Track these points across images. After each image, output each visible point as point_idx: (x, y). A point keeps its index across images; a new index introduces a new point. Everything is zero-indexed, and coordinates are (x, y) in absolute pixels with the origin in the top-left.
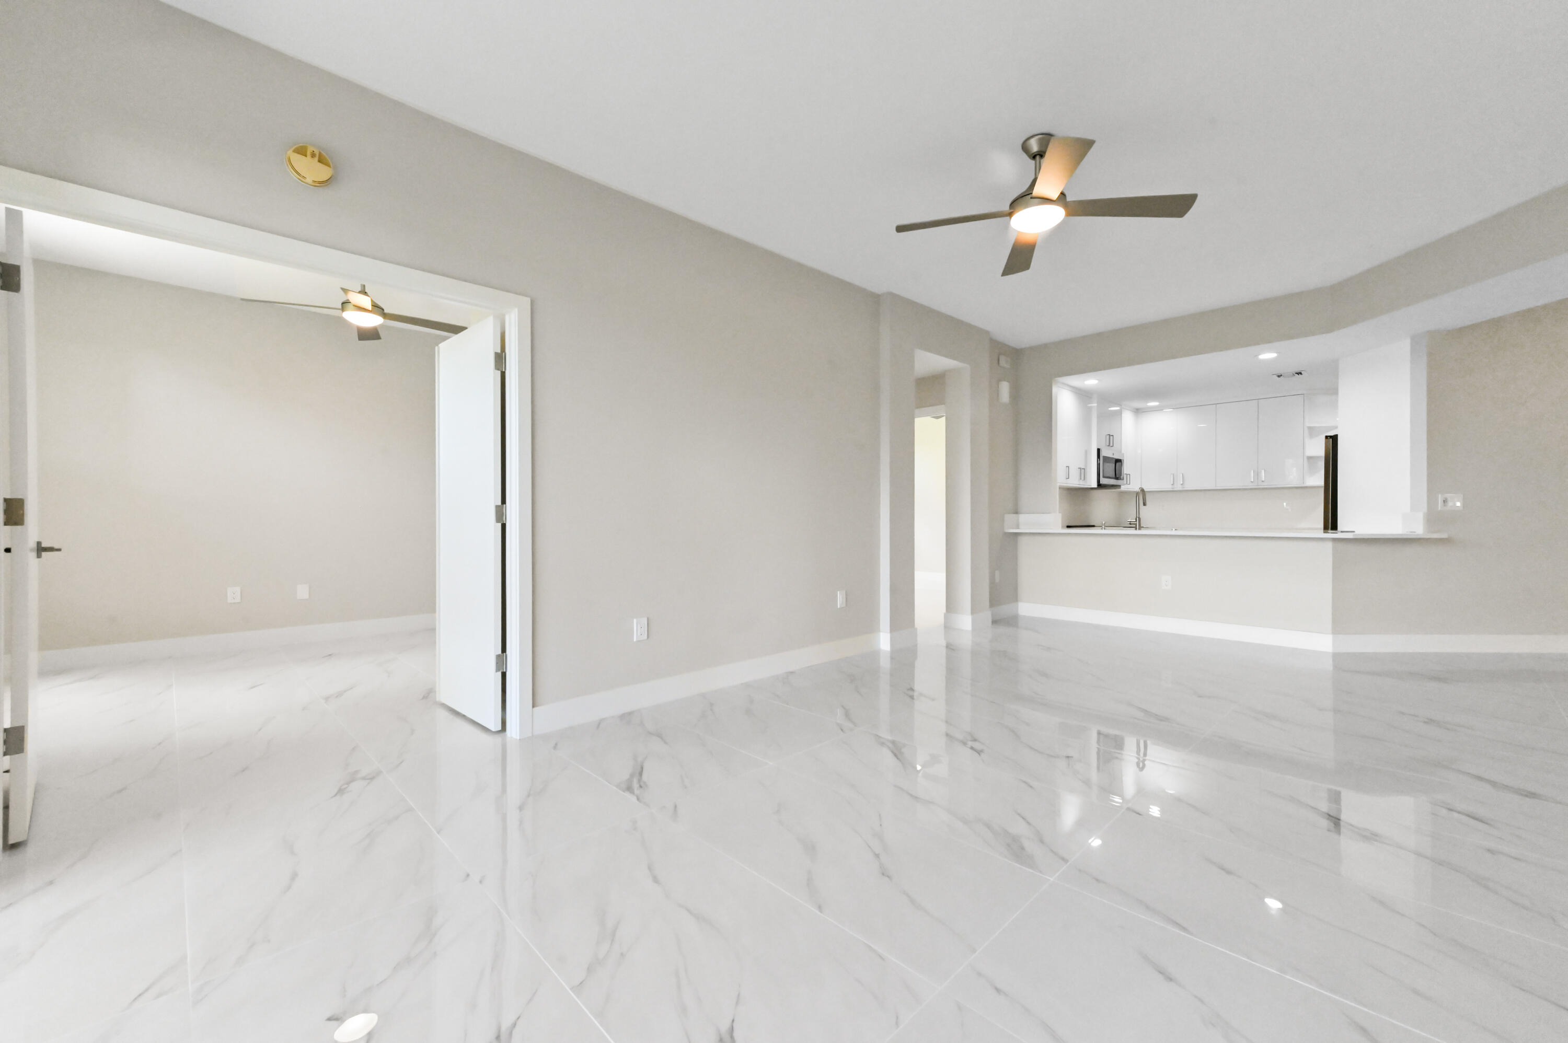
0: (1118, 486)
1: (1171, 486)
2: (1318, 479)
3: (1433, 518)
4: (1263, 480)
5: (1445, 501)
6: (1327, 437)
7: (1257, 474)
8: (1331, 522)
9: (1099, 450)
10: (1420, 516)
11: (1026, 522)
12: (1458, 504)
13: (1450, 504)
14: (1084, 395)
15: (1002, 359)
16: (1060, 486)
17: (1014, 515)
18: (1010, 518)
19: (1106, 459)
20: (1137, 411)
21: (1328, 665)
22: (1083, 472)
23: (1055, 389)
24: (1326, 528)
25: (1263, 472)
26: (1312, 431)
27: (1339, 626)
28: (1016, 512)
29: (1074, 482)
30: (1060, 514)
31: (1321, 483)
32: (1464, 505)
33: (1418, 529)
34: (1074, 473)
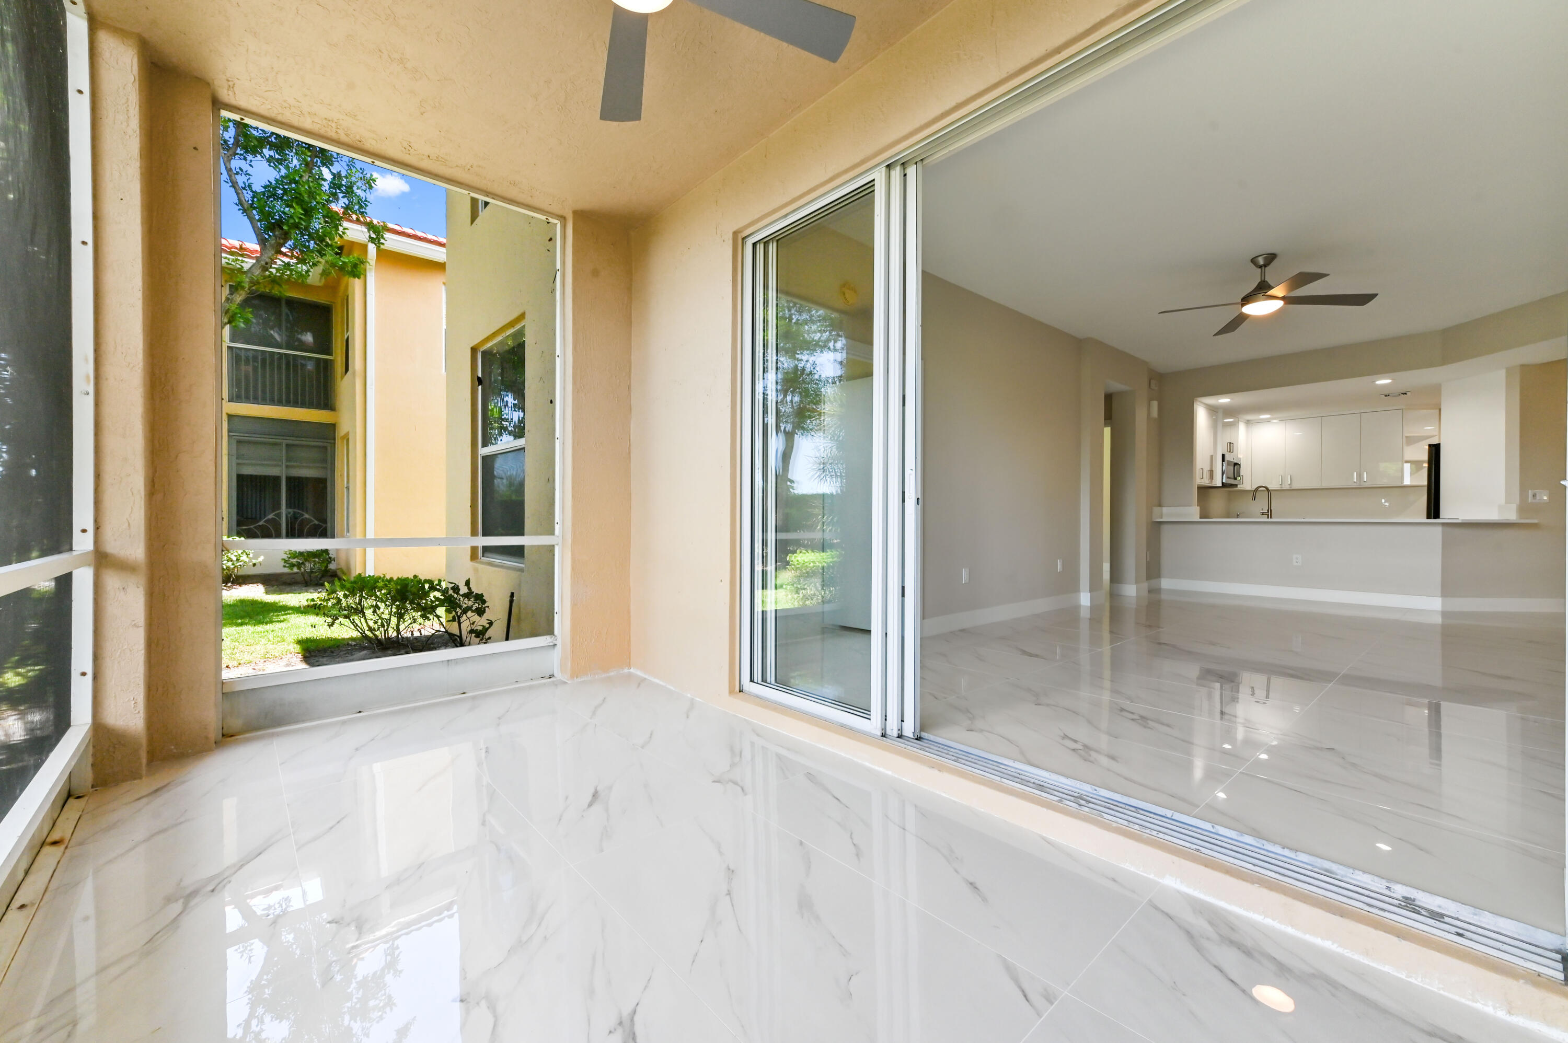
0: (1236, 486)
1: (1279, 486)
2: (1422, 479)
3: (1523, 509)
4: (1365, 480)
5: (1534, 496)
6: (1430, 446)
7: (1360, 476)
8: (1434, 510)
9: (1223, 456)
10: (1514, 507)
11: (1168, 513)
12: (1545, 498)
13: (1538, 497)
14: (1213, 411)
15: (1153, 382)
16: (1198, 484)
17: (1159, 508)
18: (1156, 510)
19: (1229, 463)
20: (1248, 422)
21: (1438, 620)
22: (1211, 473)
23: (1195, 406)
24: (1429, 517)
25: (1365, 473)
26: (1411, 441)
27: (1447, 590)
28: (1160, 505)
29: (1206, 482)
30: (1199, 507)
31: (1425, 483)
32: (1550, 498)
33: (1511, 516)
34: (1206, 474)
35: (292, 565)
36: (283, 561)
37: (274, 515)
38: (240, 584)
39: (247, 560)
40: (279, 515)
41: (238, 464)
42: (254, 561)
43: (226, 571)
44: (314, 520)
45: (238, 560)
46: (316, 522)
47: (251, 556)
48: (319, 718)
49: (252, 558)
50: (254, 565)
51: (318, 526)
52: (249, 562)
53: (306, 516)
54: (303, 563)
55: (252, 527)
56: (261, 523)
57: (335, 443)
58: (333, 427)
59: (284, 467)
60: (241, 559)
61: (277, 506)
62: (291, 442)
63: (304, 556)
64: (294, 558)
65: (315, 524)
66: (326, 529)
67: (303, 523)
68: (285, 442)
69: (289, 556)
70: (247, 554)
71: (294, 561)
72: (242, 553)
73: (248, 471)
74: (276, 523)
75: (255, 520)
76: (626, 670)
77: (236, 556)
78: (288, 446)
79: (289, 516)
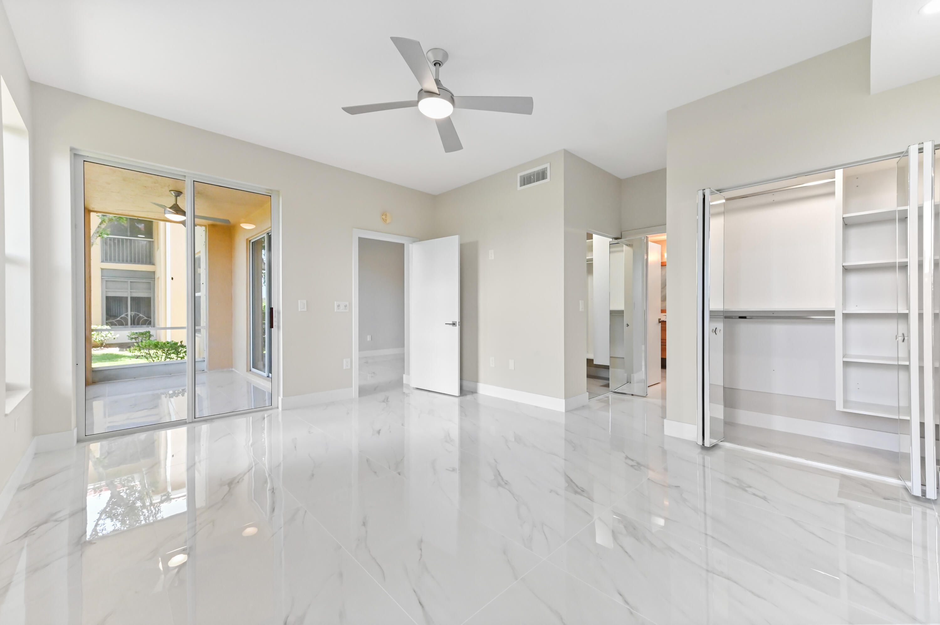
35: (132, 338)
36: (128, 337)
37: (124, 315)
38: (107, 347)
39: (111, 336)
40: (127, 315)
41: (106, 291)
42: (114, 337)
43: (101, 341)
44: (144, 317)
45: (106, 336)
46: (146, 318)
47: (113, 334)
48: (121, 379)
49: (114, 335)
50: (114, 339)
51: (146, 320)
52: (112, 337)
53: (141, 315)
54: (137, 338)
55: (114, 321)
56: (118, 319)
57: (155, 281)
58: (154, 273)
59: (129, 292)
60: (108, 336)
61: (127, 311)
62: (131, 280)
63: (138, 334)
64: (133, 335)
65: (145, 319)
66: (150, 322)
67: (140, 318)
68: (129, 281)
69: (131, 334)
70: (111, 333)
71: (133, 336)
72: (108, 333)
73: (111, 294)
74: (126, 320)
75: (115, 317)
76: (231, 369)
77: (105, 334)
78: (131, 282)
79: (132, 315)
